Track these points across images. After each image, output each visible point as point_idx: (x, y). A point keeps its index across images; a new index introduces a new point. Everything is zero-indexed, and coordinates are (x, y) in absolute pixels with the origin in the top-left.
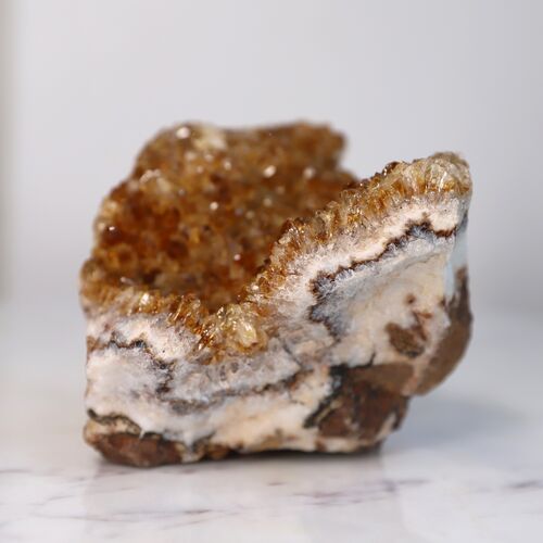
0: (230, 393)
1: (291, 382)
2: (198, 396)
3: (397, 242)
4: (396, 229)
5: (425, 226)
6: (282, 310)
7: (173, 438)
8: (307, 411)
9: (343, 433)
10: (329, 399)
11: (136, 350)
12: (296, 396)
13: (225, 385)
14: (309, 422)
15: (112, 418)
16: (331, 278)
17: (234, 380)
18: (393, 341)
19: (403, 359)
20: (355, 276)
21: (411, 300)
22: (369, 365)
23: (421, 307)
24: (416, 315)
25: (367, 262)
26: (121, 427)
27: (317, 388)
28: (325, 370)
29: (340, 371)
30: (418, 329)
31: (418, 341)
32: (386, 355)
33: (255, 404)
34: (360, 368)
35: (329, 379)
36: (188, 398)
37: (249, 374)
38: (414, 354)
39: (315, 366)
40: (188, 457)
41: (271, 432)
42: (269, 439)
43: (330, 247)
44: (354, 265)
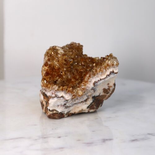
0: (76, 104)
1: (86, 101)
2: (70, 105)
3: (109, 75)
4: (108, 73)
5: (113, 72)
6: (87, 88)
7: (63, 113)
8: (88, 105)
9: (93, 109)
10: (92, 103)
11: (62, 98)
12: (86, 103)
13: (75, 102)
14: (88, 107)
15: (53, 110)
16: (97, 82)
17: (77, 101)
18: (104, 91)
19: (105, 94)
20: (101, 82)
21: (108, 84)
22: (99, 96)
23: (110, 85)
24: (109, 87)
25: (103, 79)
26: (55, 112)
27: (90, 101)
28: (91, 97)
29: (94, 97)
30: (109, 89)
31: (109, 91)
32: (102, 94)
33: (79, 105)
34: (97, 96)
35: (92, 99)
36: (69, 106)
37: (79, 100)
38: (108, 93)
39: (90, 97)
40: (66, 116)
41: (81, 110)
42: (80, 111)
43: (96, 76)
44: (101, 80)
